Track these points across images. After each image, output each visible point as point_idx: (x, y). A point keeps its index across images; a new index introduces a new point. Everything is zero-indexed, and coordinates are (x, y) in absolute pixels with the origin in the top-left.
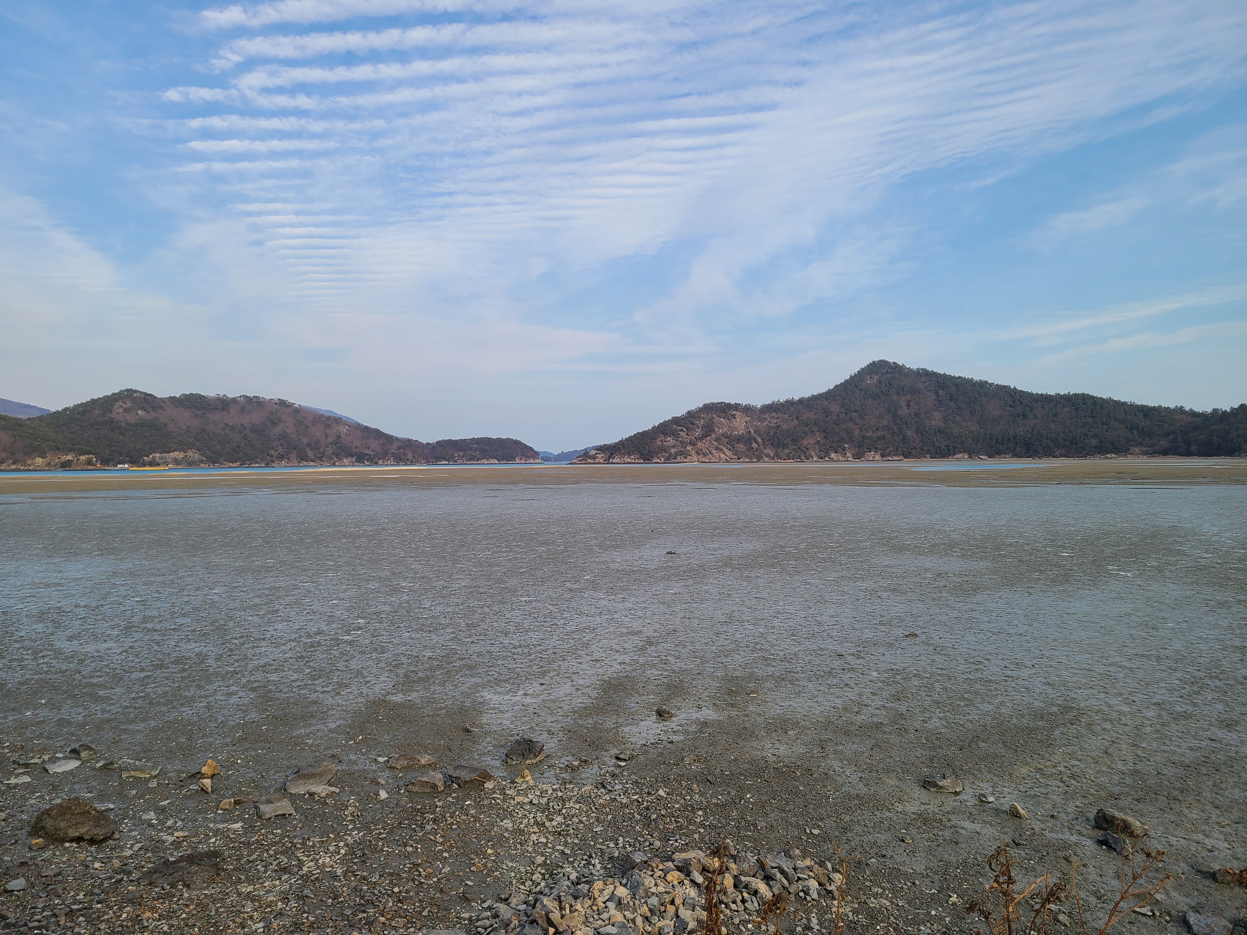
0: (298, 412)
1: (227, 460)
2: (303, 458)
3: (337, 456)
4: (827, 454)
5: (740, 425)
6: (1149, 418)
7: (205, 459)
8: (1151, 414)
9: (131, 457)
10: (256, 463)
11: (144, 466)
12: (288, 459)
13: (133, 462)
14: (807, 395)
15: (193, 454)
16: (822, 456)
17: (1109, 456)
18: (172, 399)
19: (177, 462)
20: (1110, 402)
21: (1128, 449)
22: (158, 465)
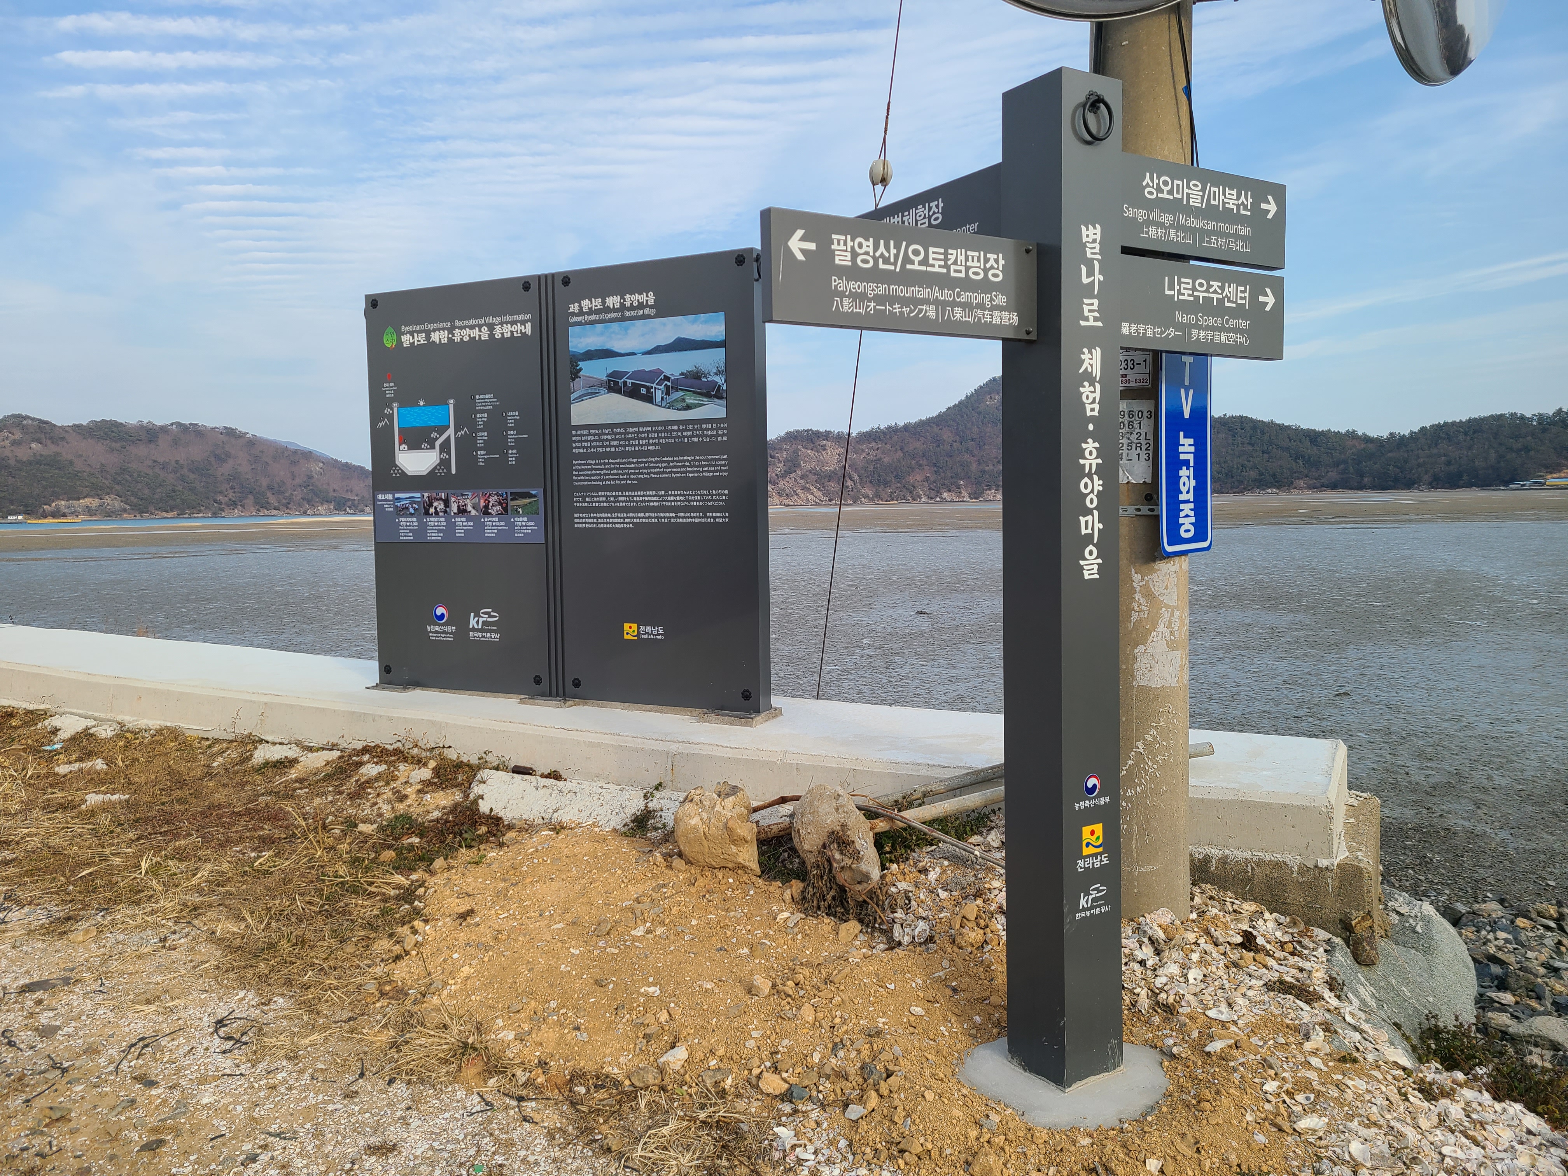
0: (252, 443)
1: (159, 509)
2: (262, 505)
3: (309, 502)
4: (938, 493)
5: (832, 458)
6: (1317, 446)
7: (128, 507)
8: (1319, 440)
9: (26, 506)
10: (200, 511)
11: (45, 517)
12: (243, 506)
13: (30, 512)
14: (913, 420)
15: (112, 502)
16: (932, 495)
17: (1269, 491)
18: (77, 428)
19: (89, 511)
20: (1272, 425)
21: (1292, 482)
22: (64, 515)
